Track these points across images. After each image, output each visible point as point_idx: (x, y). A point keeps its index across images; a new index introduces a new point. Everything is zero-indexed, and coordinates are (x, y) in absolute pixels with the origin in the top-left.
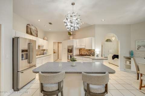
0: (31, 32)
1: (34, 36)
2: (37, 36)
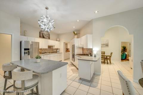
0: (43, 36)
1: (46, 38)
2: (49, 39)
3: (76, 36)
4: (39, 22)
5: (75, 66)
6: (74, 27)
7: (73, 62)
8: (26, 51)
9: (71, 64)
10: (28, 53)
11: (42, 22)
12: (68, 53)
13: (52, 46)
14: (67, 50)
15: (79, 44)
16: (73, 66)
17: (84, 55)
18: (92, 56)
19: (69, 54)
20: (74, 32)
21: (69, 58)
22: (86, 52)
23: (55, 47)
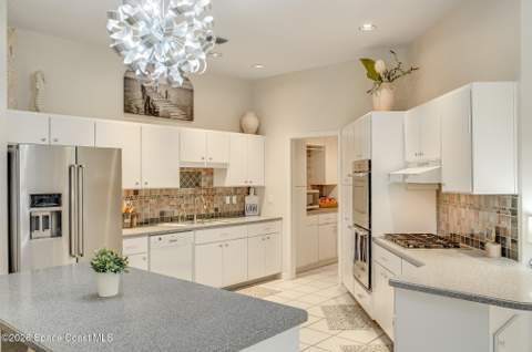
1: (167, 116)
2: (190, 118)
3: (384, 95)
4: (112, 24)
5: (375, 325)
6: (367, 27)
7: (358, 291)
8: (42, 212)
9: (344, 308)
10: (53, 222)
11: (131, 21)
12: (322, 217)
13: (210, 172)
14: (320, 198)
15: (411, 157)
16: (359, 321)
17: (450, 242)
18: (515, 257)
19: (336, 231)
20: (368, 63)
21: (335, 261)
22: (464, 221)
23: (232, 179)
